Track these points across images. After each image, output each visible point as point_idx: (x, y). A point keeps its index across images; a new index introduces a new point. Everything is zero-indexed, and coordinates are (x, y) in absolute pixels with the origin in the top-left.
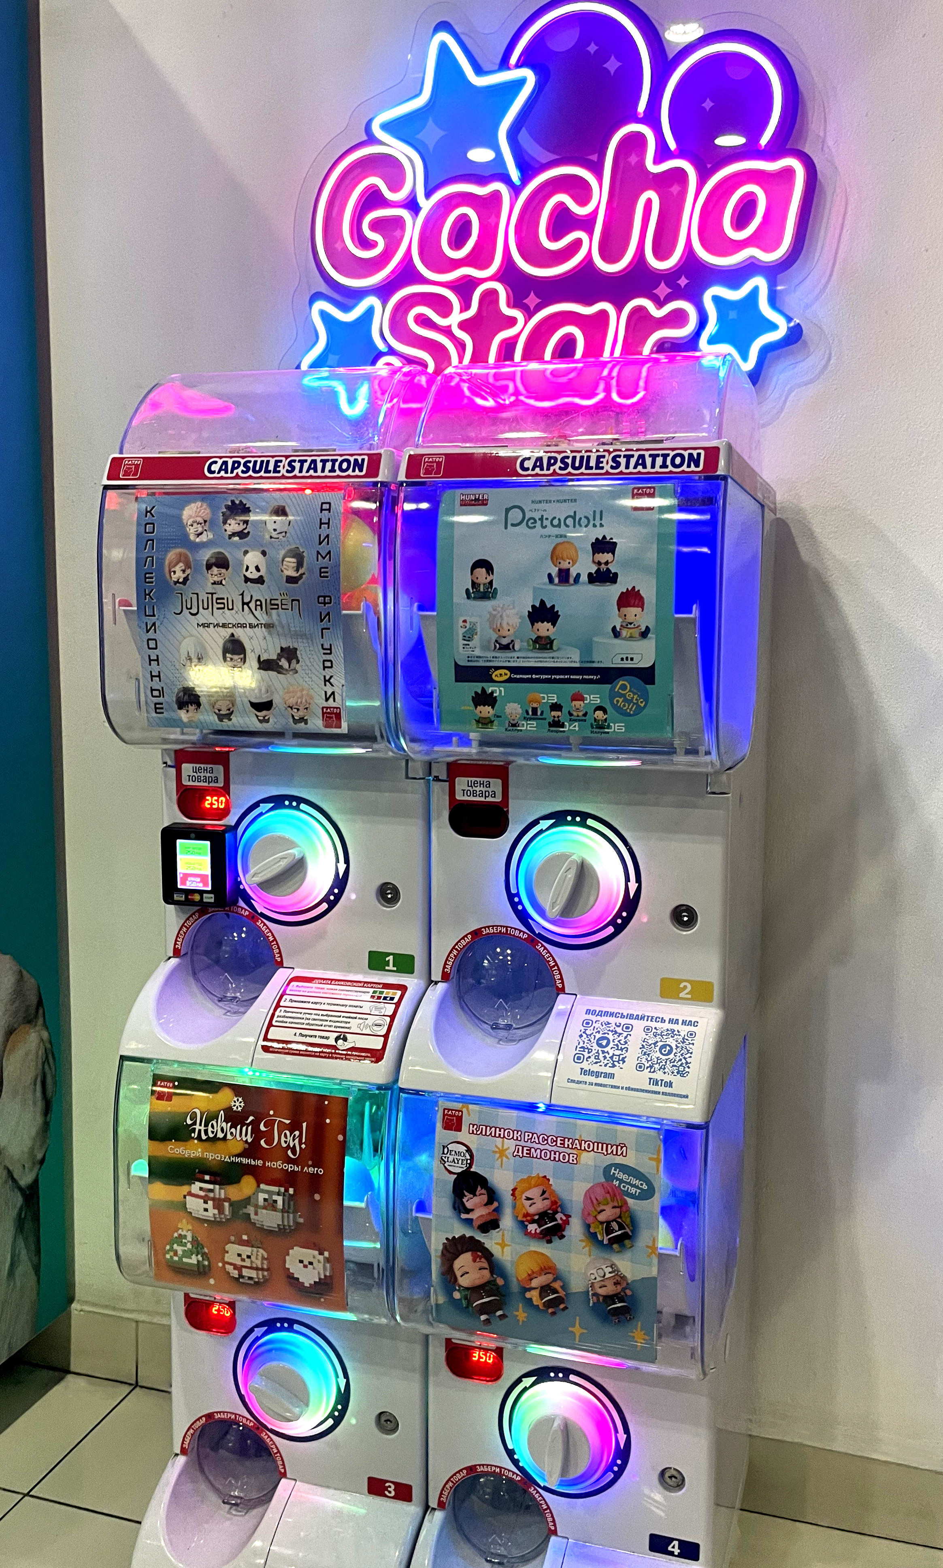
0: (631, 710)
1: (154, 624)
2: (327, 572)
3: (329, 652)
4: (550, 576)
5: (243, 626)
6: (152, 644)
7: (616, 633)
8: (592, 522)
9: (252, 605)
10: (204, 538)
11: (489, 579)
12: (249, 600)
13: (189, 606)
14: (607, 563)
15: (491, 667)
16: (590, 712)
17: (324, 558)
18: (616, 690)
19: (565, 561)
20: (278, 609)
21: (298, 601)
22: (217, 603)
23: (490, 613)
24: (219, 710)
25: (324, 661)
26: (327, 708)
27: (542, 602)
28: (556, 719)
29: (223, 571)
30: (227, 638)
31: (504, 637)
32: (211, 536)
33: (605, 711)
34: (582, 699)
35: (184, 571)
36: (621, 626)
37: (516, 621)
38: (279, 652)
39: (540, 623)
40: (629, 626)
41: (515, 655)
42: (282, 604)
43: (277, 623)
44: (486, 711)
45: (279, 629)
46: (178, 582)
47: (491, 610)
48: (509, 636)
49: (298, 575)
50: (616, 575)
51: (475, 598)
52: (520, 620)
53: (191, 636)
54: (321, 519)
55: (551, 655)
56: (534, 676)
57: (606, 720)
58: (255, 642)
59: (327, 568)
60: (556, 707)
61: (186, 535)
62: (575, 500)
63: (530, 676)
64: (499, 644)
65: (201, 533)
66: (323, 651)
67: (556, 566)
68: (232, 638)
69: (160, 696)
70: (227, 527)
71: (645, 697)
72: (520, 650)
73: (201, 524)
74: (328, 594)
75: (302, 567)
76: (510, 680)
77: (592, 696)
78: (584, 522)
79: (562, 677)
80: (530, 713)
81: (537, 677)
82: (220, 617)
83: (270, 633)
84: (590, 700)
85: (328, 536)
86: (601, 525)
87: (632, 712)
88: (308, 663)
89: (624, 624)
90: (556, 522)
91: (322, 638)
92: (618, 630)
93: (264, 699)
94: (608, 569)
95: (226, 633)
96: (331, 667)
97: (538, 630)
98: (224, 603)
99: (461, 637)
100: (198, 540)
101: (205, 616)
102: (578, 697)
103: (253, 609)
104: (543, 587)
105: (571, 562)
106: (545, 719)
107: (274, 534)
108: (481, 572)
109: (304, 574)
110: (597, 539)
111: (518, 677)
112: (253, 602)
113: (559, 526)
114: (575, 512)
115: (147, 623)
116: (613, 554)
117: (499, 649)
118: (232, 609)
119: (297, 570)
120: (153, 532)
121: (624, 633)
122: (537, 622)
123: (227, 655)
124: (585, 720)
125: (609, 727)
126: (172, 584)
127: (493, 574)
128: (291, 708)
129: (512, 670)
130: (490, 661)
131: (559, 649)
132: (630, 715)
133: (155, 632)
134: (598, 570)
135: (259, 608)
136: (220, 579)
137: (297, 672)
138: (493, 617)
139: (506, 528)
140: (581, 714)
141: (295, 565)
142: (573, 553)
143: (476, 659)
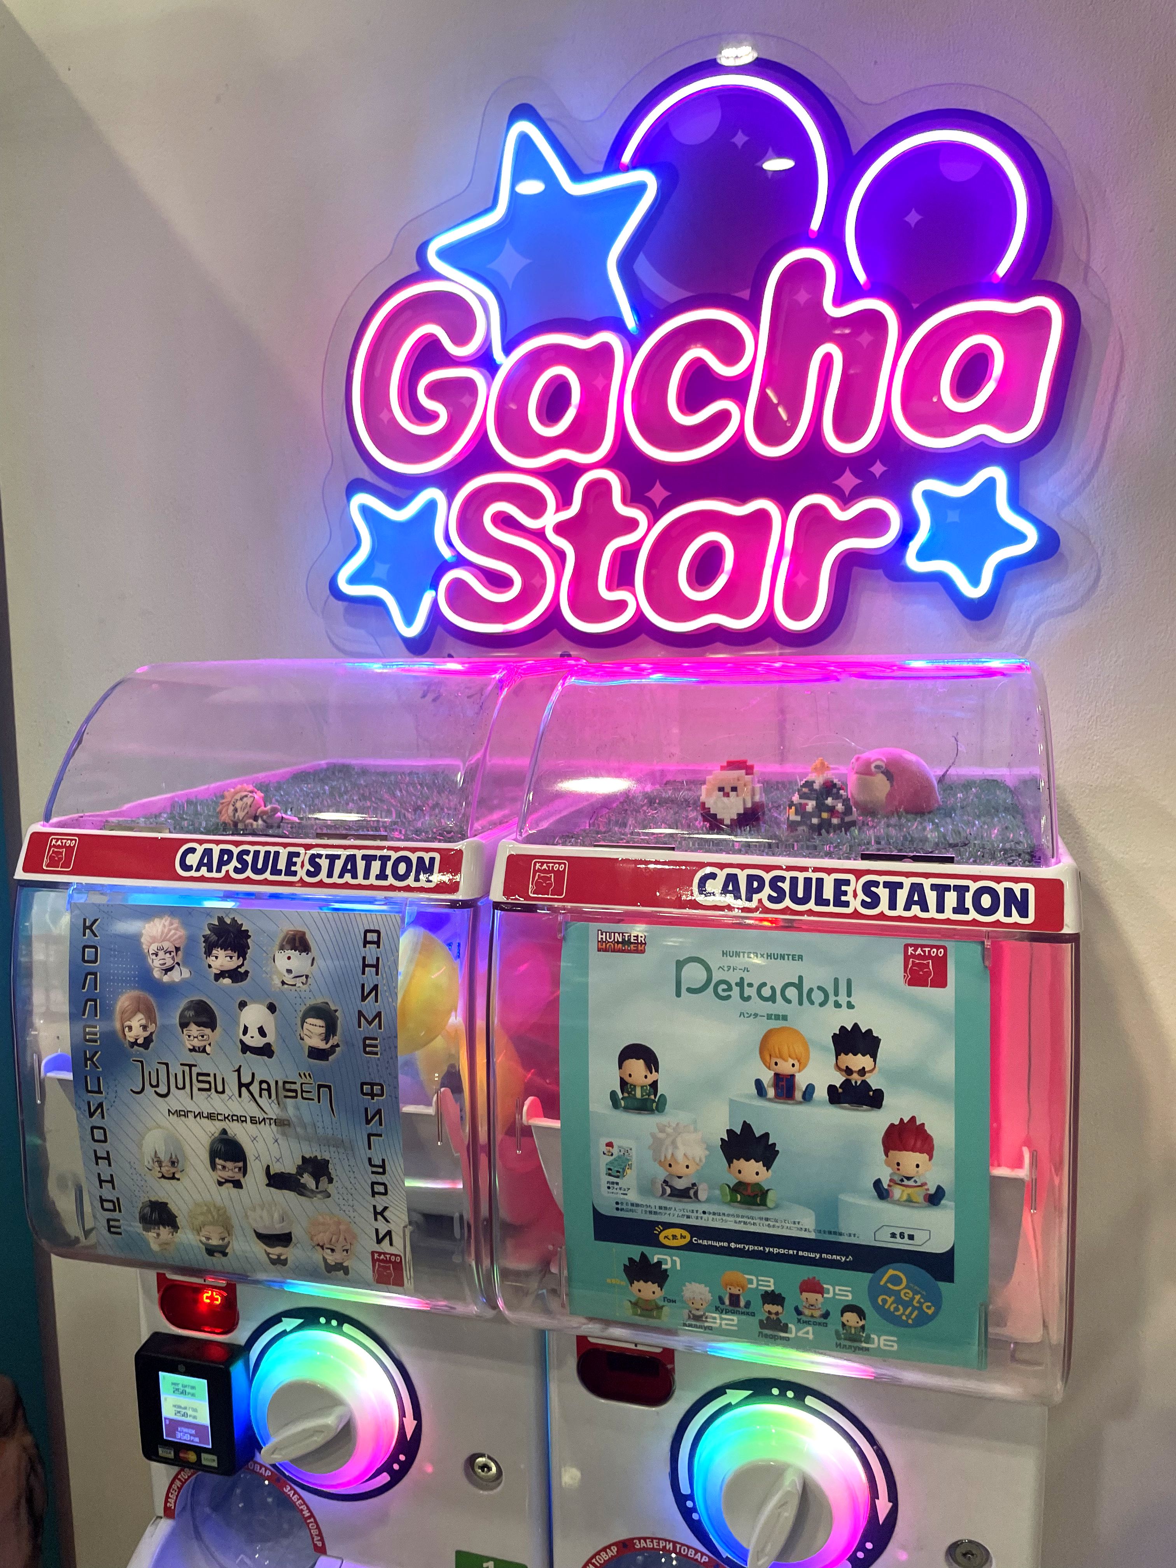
0: (908, 1317)
1: (100, 1105)
2: (376, 1046)
3: (381, 1170)
4: (759, 1084)
5: (241, 1119)
6: (98, 1134)
7: (881, 1192)
8: (832, 998)
9: (255, 1088)
10: (175, 976)
11: (650, 1080)
12: (249, 1080)
13: (154, 1083)
14: (862, 1072)
15: (658, 1223)
16: (835, 1313)
17: (370, 1023)
18: (882, 1283)
19: (786, 1061)
20: (296, 1097)
21: (329, 1087)
22: (199, 1081)
23: (653, 1135)
24: (208, 1239)
25: (373, 1184)
26: (380, 1254)
27: (746, 1127)
28: (773, 1317)
29: (208, 1031)
30: (216, 1135)
31: (680, 1177)
32: (186, 974)
33: (861, 1314)
34: (820, 1291)
35: (145, 1028)
36: (891, 1180)
37: (698, 1152)
38: (300, 1163)
39: (742, 1160)
40: (906, 1182)
41: (701, 1207)
42: (302, 1091)
43: (294, 1119)
44: (648, 1290)
45: (298, 1129)
46: (134, 1044)
47: (656, 1131)
48: (687, 1176)
49: (329, 1045)
50: (879, 1094)
51: (626, 1109)
52: (707, 1153)
53: (159, 1126)
54: (364, 958)
55: (764, 1214)
56: (733, 1245)
57: (863, 1327)
58: (260, 1145)
59: (376, 1039)
60: (772, 1298)
61: (148, 970)
62: (800, 957)
63: (726, 1244)
64: (670, 1187)
65: (171, 969)
66: (370, 1169)
67: (769, 1068)
68: (224, 1136)
69: (114, 1210)
70: (211, 960)
71: (936, 1300)
72: (708, 1201)
73: (170, 953)
74: (378, 1081)
75: (334, 1034)
76: (690, 1247)
77: (837, 1288)
78: (818, 997)
79: (782, 1251)
80: (727, 1302)
81: (739, 1246)
82: (205, 1103)
83: (284, 1134)
84: (835, 1294)
85: (375, 988)
86: (850, 1006)
87: (910, 1321)
88: (347, 1184)
89: (897, 1178)
90: (766, 992)
91: (370, 1148)
92: (886, 1187)
93: (278, 1229)
94: (864, 1082)
95: (213, 1128)
96: (386, 1193)
97: (740, 1172)
98: (209, 1083)
99: (603, 1170)
100: (166, 979)
101: (179, 1099)
102: (812, 1287)
103: (257, 1096)
104: (747, 1101)
105: (797, 1065)
106: (753, 1314)
107: (288, 979)
108: (637, 1067)
109: (338, 1045)
110: (843, 1028)
111: (705, 1242)
112: (256, 1085)
113: (772, 999)
114: (801, 978)
115: (89, 1103)
116: (874, 1056)
117: (669, 1196)
118: (223, 1092)
119: (327, 1039)
120: (95, 961)
121: (897, 1192)
122: (738, 1160)
123: (217, 1160)
124: (826, 1325)
125: (868, 1340)
126: (127, 1045)
127: (657, 1071)
128: (322, 1247)
129: (693, 1230)
130: (655, 1213)
131: (777, 1207)
132: (905, 1325)
133: (103, 1117)
134: (846, 1084)
135: (265, 1093)
136: (202, 1044)
137: (329, 1196)
138: (657, 1145)
139: (678, 994)
140: (817, 1313)
141: (323, 1030)
142: (799, 1049)
143: (630, 1207)
